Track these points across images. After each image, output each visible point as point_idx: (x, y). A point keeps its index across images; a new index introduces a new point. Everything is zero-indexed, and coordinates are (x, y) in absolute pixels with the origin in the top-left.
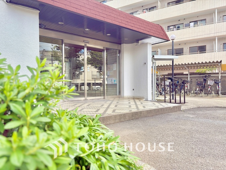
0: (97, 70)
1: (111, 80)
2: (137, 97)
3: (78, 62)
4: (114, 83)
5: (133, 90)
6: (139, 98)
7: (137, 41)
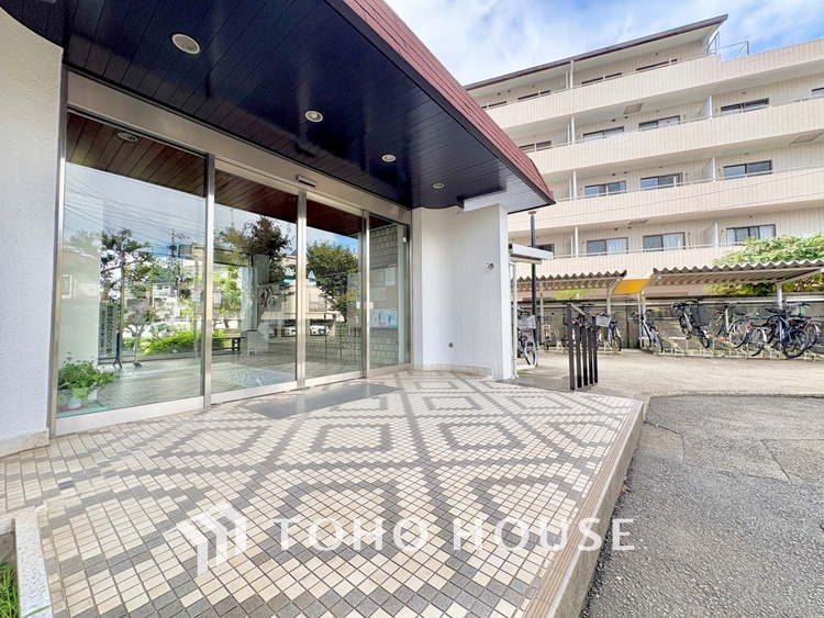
0: (321, 292)
1: (377, 316)
2: (465, 369)
3: (277, 271)
4: (387, 325)
5: (451, 345)
6: (471, 370)
7: (460, 200)
